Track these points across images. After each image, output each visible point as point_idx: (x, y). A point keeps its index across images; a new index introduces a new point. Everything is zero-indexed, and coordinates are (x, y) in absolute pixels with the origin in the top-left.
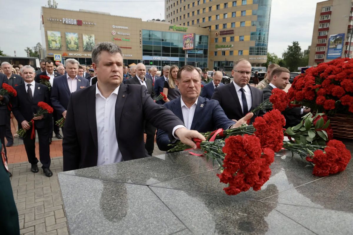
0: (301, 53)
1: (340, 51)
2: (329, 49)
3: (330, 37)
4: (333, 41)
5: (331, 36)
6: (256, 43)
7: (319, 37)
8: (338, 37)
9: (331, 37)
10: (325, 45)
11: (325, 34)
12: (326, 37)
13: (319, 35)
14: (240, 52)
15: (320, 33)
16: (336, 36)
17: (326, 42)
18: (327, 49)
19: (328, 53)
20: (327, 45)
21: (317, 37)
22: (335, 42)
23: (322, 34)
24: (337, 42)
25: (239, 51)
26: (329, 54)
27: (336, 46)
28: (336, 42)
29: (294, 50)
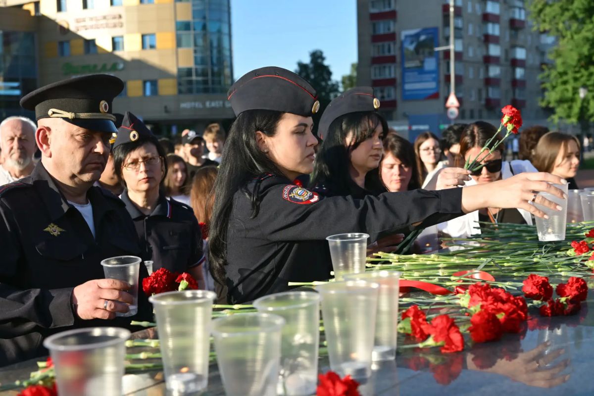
0: (333, 85)
1: (434, 75)
2: (405, 70)
3: (403, 38)
4: (411, 48)
5: (404, 33)
6: (196, 58)
7: (377, 38)
8: (423, 38)
9: (406, 37)
10: (392, 59)
11: (389, 29)
12: (392, 37)
13: (374, 30)
14: (148, 85)
15: (374, 25)
16: (417, 35)
17: (395, 51)
18: (399, 71)
19: (403, 82)
20: (398, 59)
21: (368, 38)
22: (417, 50)
23: (382, 29)
24: (423, 53)
25: (145, 82)
26: (408, 87)
27: (422, 62)
28: (421, 51)
29: (312, 77)
